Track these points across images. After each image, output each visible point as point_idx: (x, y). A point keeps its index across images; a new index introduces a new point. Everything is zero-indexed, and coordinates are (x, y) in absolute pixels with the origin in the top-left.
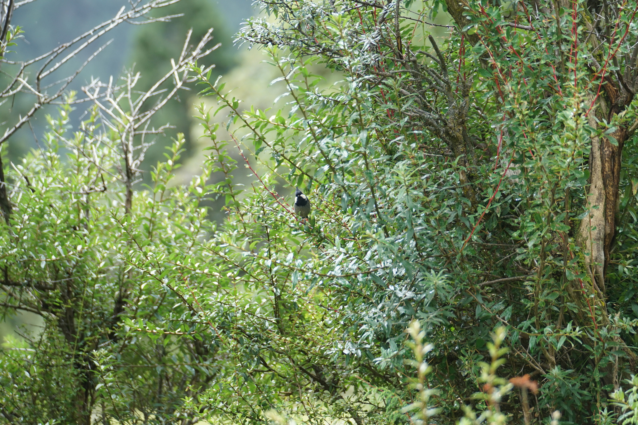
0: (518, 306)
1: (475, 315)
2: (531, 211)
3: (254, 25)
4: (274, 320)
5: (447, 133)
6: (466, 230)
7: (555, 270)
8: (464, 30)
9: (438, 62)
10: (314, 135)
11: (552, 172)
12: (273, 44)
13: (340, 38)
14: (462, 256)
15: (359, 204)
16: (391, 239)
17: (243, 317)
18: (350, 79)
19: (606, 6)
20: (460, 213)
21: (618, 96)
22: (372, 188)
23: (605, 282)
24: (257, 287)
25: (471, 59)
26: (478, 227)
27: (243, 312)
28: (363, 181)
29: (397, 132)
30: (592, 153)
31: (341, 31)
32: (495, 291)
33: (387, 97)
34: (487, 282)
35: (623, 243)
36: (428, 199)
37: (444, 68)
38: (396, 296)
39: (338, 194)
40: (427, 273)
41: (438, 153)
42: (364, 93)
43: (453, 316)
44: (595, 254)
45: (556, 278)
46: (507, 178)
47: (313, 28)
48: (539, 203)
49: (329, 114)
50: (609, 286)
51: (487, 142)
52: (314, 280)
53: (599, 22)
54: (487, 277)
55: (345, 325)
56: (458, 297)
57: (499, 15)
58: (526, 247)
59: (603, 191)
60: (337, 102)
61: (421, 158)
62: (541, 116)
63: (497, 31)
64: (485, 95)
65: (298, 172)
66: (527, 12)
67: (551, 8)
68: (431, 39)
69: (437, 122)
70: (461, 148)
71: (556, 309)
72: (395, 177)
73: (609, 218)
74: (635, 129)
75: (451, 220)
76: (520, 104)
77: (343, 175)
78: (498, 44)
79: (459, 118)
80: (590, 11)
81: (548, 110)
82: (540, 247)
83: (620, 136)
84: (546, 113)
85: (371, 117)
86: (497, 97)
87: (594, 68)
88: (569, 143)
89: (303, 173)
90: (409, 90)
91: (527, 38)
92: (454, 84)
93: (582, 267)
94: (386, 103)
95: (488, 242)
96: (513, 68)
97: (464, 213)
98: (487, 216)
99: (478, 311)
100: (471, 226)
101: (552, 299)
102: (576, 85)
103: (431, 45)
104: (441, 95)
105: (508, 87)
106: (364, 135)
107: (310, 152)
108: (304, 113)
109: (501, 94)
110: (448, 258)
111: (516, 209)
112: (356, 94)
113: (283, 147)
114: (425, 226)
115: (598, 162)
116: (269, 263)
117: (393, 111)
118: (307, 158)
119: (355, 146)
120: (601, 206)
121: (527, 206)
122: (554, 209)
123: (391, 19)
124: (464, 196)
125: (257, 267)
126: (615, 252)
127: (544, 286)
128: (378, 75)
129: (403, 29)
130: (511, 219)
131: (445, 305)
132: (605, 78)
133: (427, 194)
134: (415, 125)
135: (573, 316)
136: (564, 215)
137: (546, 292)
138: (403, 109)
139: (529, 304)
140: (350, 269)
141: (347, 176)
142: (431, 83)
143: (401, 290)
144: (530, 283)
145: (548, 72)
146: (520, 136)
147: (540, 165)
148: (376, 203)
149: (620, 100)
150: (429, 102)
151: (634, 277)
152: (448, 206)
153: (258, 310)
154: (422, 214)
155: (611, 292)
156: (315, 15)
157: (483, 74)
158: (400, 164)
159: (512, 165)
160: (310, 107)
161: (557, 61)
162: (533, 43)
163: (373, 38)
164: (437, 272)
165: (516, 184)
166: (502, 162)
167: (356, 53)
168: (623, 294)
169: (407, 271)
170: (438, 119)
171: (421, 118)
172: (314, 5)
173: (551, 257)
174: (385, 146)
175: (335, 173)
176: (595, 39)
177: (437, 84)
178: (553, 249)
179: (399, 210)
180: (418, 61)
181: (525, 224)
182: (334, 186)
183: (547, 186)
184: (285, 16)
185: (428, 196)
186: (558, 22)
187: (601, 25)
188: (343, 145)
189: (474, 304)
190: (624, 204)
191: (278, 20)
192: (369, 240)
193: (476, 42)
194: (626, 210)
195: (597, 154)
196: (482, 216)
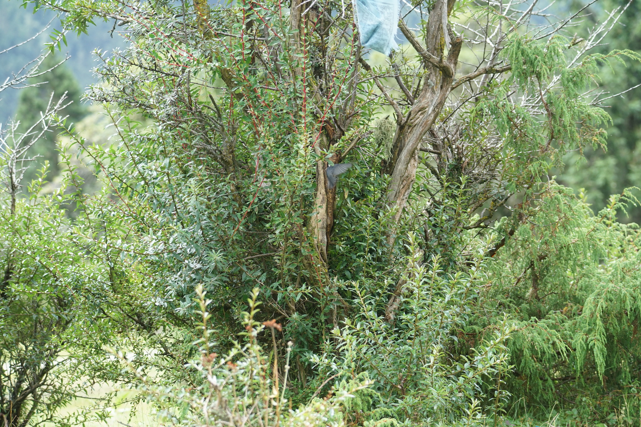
0: (270, 273)
1: (241, 279)
2: (278, 210)
3: (94, 89)
4: (109, 283)
5: (222, 159)
6: (235, 223)
7: (294, 249)
8: (233, 90)
9: (216, 112)
10: (134, 161)
11: (290, 184)
12: (107, 101)
13: (151, 97)
14: (233, 240)
15: (164, 206)
16: (186, 229)
17: (89, 282)
18: (158, 124)
19: (326, 74)
20: (231, 212)
21: (334, 134)
22: (173, 196)
23: (328, 256)
24: (98, 262)
25: (238, 109)
26: (243, 221)
27: (89, 278)
28: (167, 191)
29: (189, 159)
30: (318, 171)
31: (151, 92)
32: (255, 263)
33: (182, 136)
34: (250, 257)
35: (339, 230)
36: (210, 203)
37: (220, 116)
38: (189, 267)
39: (151, 200)
40: (210, 252)
41: (217, 172)
42: (167, 133)
43: (228, 280)
44: (320, 238)
45: (295, 254)
46: (262, 188)
47: (133, 90)
48: (283, 204)
49: (145, 147)
50: (330, 259)
51: (249, 164)
52: (135, 257)
53: (321, 85)
54: (249, 254)
55: (156, 286)
56: (231, 267)
57: (256, 81)
58: (275, 234)
59: (325, 196)
60: (149, 139)
61: (205, 176)
62: (284, 147)
63: (255, 91)
64: (247, 133)
65: (124, 186)
66: (274, 79)
67: (289, 75)
68: (211, 97)
69: (215, 152)
70: (231, 168)
71: (295, 274)
72: (188, 189)
73: (330, 214)
74: (346, 155)
75: (225, 216)
76: (269, 139)
77: (154, 187)
78: (255, 99)
79: (230, 149)
80: (316, 77)
81: (289, 143)
82: (284, 234)
83: (336, 160)
84: (287, 145)
85: (172, 149)
86: (255, 135)
87: (318, 115)
88: (301, 165)
89: (128, 186)
90: (197, 131)
91: (275, 96)
92: (227, 127)
93: (312, 247)
94: (182, 139)
95: (250, 230)
96: (265, 115)
97: (234, 212)
98: (249, 214)
99: (244, 276)
100: (238, 220)
101: (292, 268)
102: (305, 127)
103: (211, 101)
104: (218, 134)
105: (260, 129)
106: (167, 161)
107: (132, 172)
108: (127, 146)
109: (257, 133)
110: (224, 241)
111: (268, 209)
112: (162, 133)
113: (114, 169)
114: (208, 220)
115: (322, 177)
116: (105, 246)
117: (186, 144)
118: (130, 176)
119: (162, 168)
120: (324, 206)
121: (275, 207)
122: (293, 208)
123: (184, 84)
124: (233, 200)
125: (98, 249)
126: (333, 236)
127: (287, 259)
128: (176, 121)
129: (192, 90)
130: (265, 215)
131: (222, 273)
132: (324, 121)
133: (209, 199)
134: (201, 154)
135: (306, 279)
136: (300, 212)
137: (288, 263)
138: (193, 143)
139: (278, 272)
140: (159, 250)
141: (157, 188)
142: (211, 126)
143: (193, 263)
144: (278, 257)
145: (288, 118)
146: (270, 160)
147: (283, 179)
148: (175, 206)
149: (336, 136)
150: (210, 138)
151: (346, 252)
152: (223, 207)
153: (99, 277)
154: (206, 213)
155: (331, 263)
156: (134, 82)
157: (246, 120)
158: (191, 180)
159: (265, 180)
160: (132, 143)
161: (294, 111)
162: (279, 99)
163: (173, 97)
164: (216, 251)
165: (268, 192)
166: (258, 177)
167: (162, 106)
168: (339, 264)
169: (197, 250)
170: (216, 150)
171: (205, 149)
172: (133, 76)
173: (291, 240)
174: (181, 168)
175: (148, 186)
176: (319, 96)
177: (215, 126)
178: (293, 235)
179: (191, 210)
180: (203, 111)
181: (274, 219)
182: (148, 195)
183: (288, 193)
184: (115, 82)
185: (210, 201)
186: (295, 85)
187: (323, 86)
188: (154, 167)
189: (241, 271)
190: (339, 205)
191: (110, 85)
192: (171, 231)
193: (240, 99)
194: (341, 208)
195: (321, 172)
196: (246, 213)
